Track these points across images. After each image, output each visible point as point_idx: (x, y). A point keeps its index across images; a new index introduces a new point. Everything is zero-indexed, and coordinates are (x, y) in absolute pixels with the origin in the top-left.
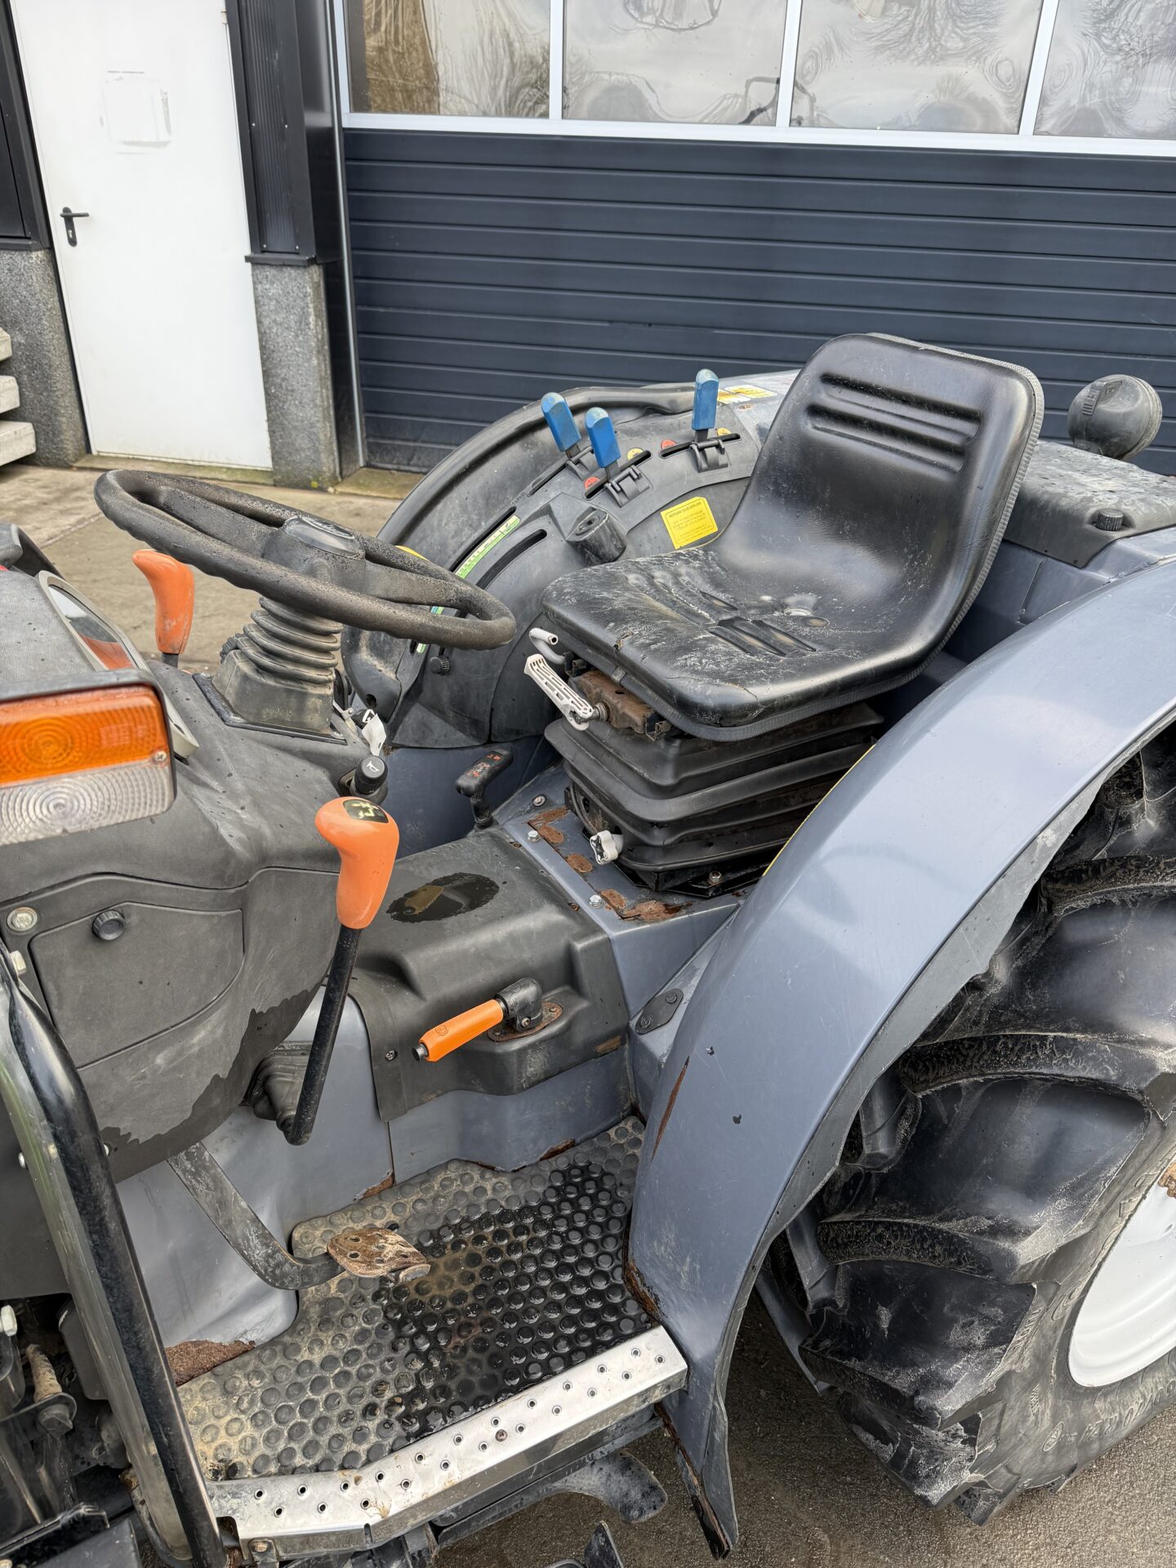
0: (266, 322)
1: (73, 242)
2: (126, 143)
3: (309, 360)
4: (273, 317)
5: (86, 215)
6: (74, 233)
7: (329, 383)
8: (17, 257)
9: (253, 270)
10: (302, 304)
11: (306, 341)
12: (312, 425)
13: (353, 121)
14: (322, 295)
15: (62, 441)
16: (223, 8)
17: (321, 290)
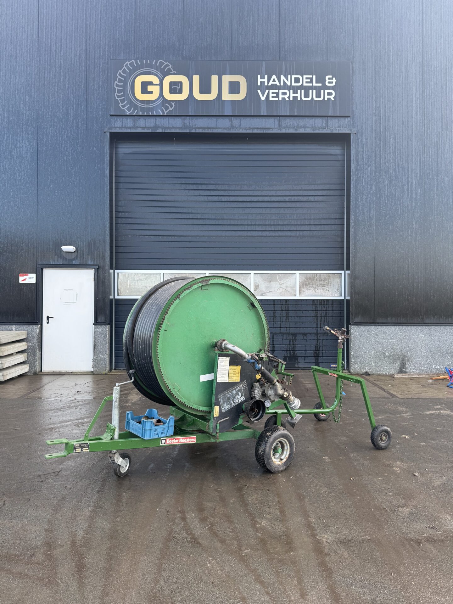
0: (96, 337)
1: (48, 323)
2: (66, 303)
3: (106, 344)
4: (98, 336)
5: (53, 317)
6: (48, 321)
7: (109, 350)
8: (34, 326)
9: (94, 326)
10: (106, 333)
11: (106, 340)
12: (105, 359)
13: (117, 297)
14: (110, 331)
15: (36, 368)
16: (93, 278)
17: (110, 330)
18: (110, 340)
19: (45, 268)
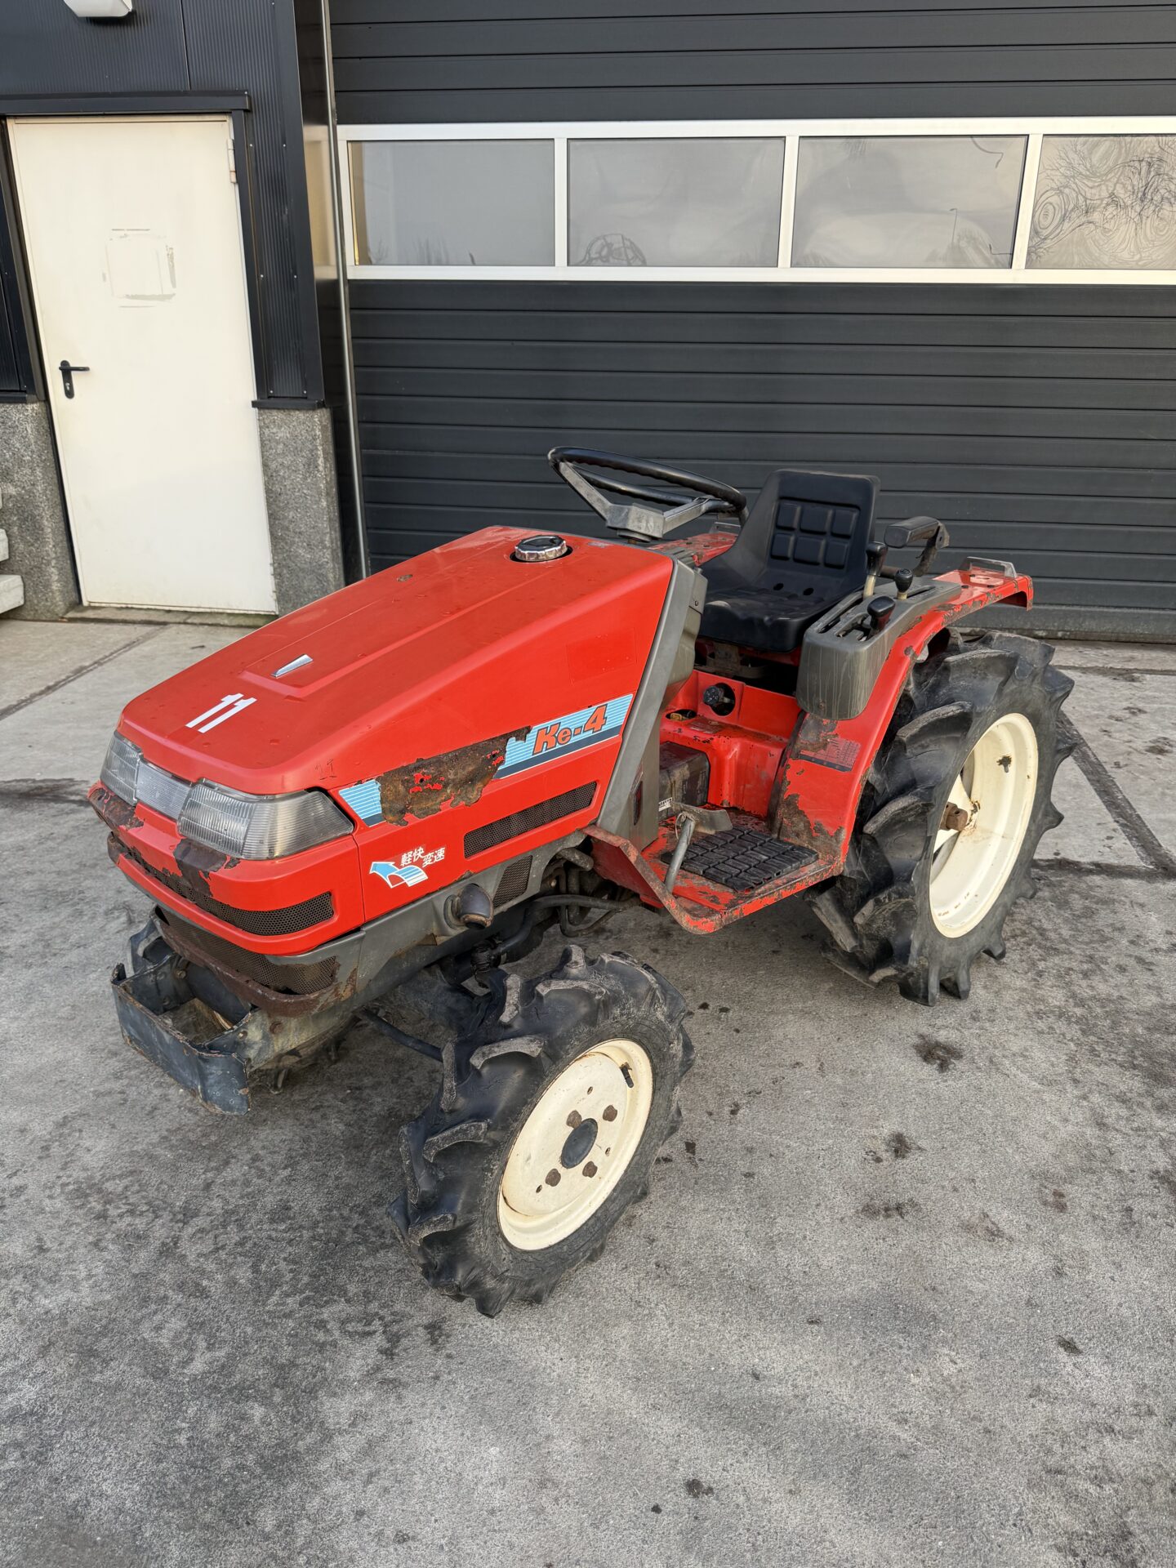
0: (273, 465)
1: (70, 394)
2: (128, 296)
3: (318, 502)
4: (280, 460)
5: (88, 369)
6: (71, 386)
7: (337, 525)
8: (12, 409)
9: (260, 414)
10: (311, 447)
11: (315, 484)
12: (321, 566)
13: (357, 272)
14: (330, 439)
15: (52, 592)
16: (233, 167)
17: (329, 434)
18: (334, 483)
19: (15, 117)
